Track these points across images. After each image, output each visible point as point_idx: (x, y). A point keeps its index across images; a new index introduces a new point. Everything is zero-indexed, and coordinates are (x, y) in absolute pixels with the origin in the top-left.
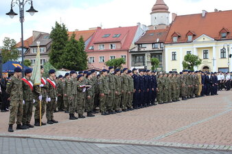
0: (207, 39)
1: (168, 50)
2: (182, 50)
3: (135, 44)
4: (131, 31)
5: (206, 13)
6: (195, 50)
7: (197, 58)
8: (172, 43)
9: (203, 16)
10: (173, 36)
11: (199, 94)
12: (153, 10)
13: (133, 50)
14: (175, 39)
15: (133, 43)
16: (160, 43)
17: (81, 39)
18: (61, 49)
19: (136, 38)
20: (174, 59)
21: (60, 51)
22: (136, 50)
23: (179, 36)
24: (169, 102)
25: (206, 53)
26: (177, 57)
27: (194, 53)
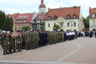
0: (62, 18)
1: (47, 23)
2: (52, 23)
3: (33, 20)
4: (31, 15)
5: (62, 8)
6: (57, 23)
7: (59, 26)
8: (48, 20)
9: (60, 9)
10: (48, 17)
11: (63, 40)
12: (40, 6)
13: (32, 23)
14: (49, 18)
15: (32, 20)
16: (43, 20)
17: (11, 18)
18: (2, 22)
19: (34, 18)
20: (49, 26)
21: (2, 23)
22: (34, 23)
23: (51, 17)
24: (53, 44)
25: (62, 24)
26: (50, 26)
27: (57, 24)
